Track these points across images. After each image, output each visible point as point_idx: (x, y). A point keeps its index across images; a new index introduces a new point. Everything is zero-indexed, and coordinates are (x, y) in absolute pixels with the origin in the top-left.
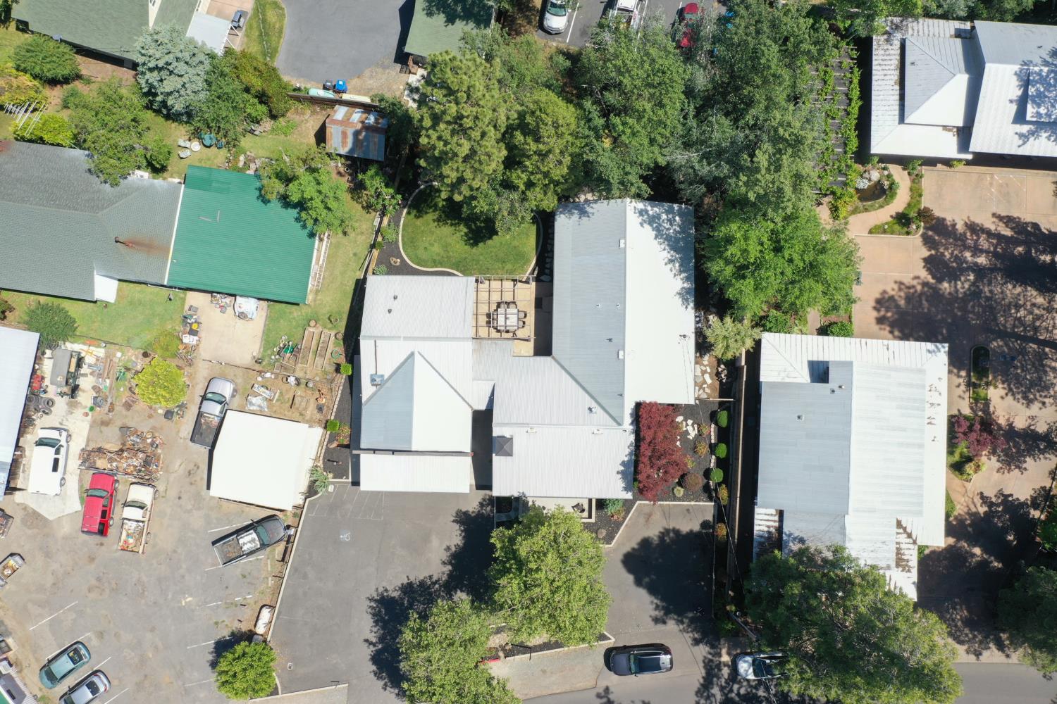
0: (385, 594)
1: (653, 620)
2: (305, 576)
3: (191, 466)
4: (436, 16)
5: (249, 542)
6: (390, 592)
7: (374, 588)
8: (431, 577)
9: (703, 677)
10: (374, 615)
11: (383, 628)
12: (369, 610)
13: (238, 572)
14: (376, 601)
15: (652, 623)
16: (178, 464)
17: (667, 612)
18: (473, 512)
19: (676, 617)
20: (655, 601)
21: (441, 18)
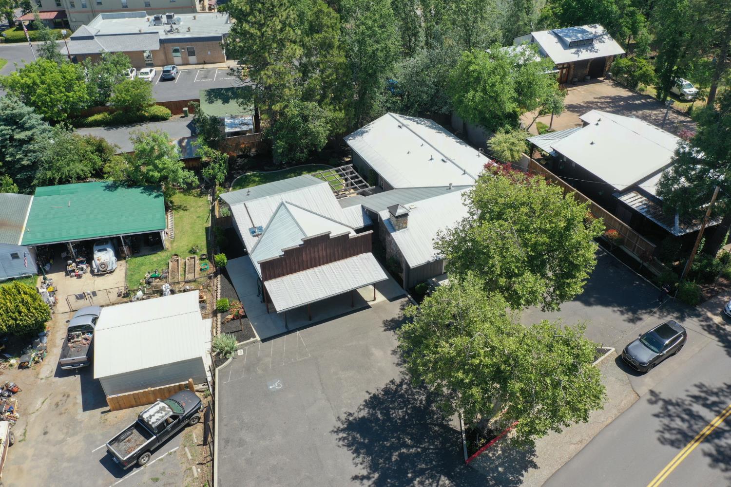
0: (351, 418)
1: (629, 322)
2: (241, 443)
3: (58, 398)
4: (215, 102)
5: (158, 412)
6: (356, 415)
7: (334, 419)
8: (392, 382)
9: (719, 341)
10: (349, 446)
11: (368, 454)
12: (341, 443)
13: (146, 478)
14: (343, 430)
15: (631, 325)
16: (39, 402)
17: (634, 312)
18: (399, 317)
19: (644, 311)
20: (616, 309)
21: (220, 102)
